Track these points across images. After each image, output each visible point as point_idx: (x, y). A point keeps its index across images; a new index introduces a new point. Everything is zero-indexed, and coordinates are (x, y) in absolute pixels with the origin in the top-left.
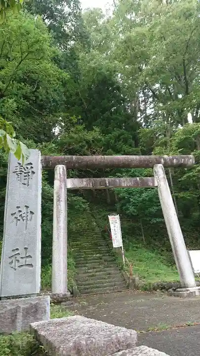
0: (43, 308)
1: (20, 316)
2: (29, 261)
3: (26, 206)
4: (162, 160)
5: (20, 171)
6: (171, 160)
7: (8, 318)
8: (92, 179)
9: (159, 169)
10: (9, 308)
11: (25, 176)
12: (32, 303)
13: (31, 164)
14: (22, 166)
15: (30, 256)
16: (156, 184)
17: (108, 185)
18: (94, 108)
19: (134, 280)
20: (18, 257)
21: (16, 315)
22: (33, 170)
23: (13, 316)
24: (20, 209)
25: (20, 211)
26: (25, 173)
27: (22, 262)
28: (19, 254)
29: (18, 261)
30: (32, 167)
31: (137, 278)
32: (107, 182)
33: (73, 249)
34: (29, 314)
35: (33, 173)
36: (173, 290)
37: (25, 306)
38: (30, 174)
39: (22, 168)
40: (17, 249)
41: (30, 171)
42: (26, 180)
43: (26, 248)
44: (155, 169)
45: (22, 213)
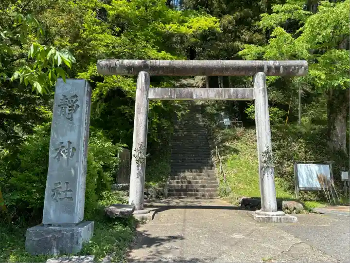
2: (69, 194)
3: (69, 142)
5: (66, 104)
12: (67, 233)
15: (70, 191)
20: (60, 190)
25: (63, 147)
26: (70, 107)
27: (63, 195)
28: (60, 187)
29: (60, 193)
30: (77, 100)
35: (78, 106)
38: (74, 108)
39: (67, 101)
40: (59, 183)
41: (75, 104)
42: (70, 116)
43: (67, 183)
44: (255, 78)
45: (65, 149)
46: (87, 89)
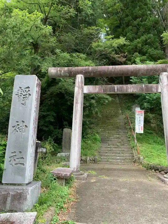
0: (25, 196)
1: (9, 199)
2: (21, 161)
3: (22, 121)
5: (21, 94)
7: (1, 200)
8: (104, 86)
10: (3, 193)
11: (23, 98)
12: (19, 192)
13: (29, 88)
14: (22, 90)
15: (23, 158)
16: (159, 91)
17: (116, 91)
18: (127, 16)
19: (139, 159)
20: (15, 158)
21: (7, 199)
22: (29, 92)
23: (4, 199)
24: (18, 123)
25: (18, 125)
26: (24, 95)
27: (17, 161)
28: (16, 155)
29: (15, 160)
30: (29, 90)
31: (142, 158)
32: (116, 89)
33: (101, 130)
34: (15, 199)
35: (30, 95)
36: (165, 172)
37: (13, 194)
38: (27, 96)
39: (22, 91)
40: (15, 152)
41: (28, 93)
42: (24, 101)
43: (20, 152)
44: (161, 77)
45: (19, 126)
46: (36, 82)
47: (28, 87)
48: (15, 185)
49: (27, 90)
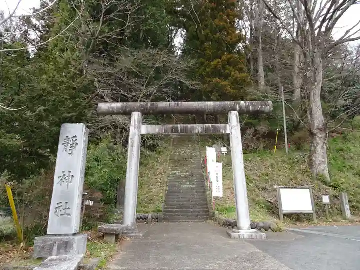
0: (71, 245)
4: (238, 107)
6: (248, 107)
9: (234, 117)
11: (70, 148)
14: (69, 139)
15: (69, 209)
16: (228, 132)
20: (61, 208)
21: (53, 248)
22: (76, 142)
23: (51, 248)
24: (65, 174)
25: (65, 175)
26: (71, 145)
27: (63, 212)
28: (61, 206)
29: (61, 211)
32: (179, 129)
35: (77, 144)
38: (74, 146)
40: (61, 203)
42: (71, 151)
43: (67, 203)
44: (230, 116)
45: (66, 177)
46: (84, 131)
47: (76, 137)
48: (60, 235)
49: (74, 140)
